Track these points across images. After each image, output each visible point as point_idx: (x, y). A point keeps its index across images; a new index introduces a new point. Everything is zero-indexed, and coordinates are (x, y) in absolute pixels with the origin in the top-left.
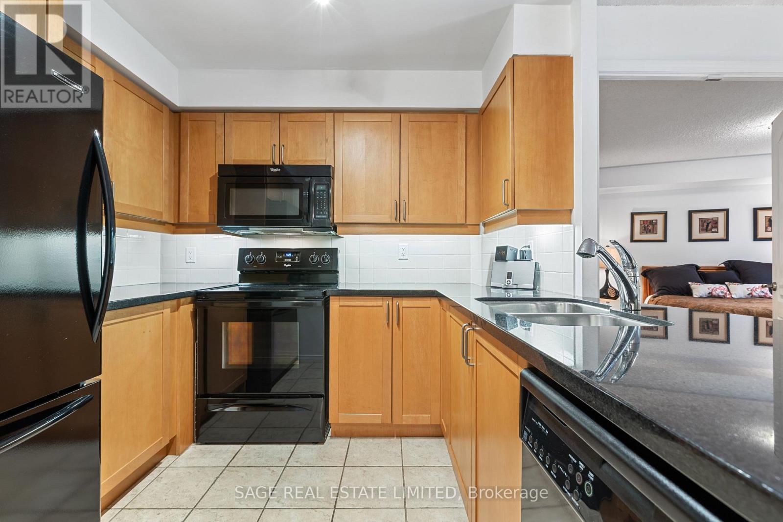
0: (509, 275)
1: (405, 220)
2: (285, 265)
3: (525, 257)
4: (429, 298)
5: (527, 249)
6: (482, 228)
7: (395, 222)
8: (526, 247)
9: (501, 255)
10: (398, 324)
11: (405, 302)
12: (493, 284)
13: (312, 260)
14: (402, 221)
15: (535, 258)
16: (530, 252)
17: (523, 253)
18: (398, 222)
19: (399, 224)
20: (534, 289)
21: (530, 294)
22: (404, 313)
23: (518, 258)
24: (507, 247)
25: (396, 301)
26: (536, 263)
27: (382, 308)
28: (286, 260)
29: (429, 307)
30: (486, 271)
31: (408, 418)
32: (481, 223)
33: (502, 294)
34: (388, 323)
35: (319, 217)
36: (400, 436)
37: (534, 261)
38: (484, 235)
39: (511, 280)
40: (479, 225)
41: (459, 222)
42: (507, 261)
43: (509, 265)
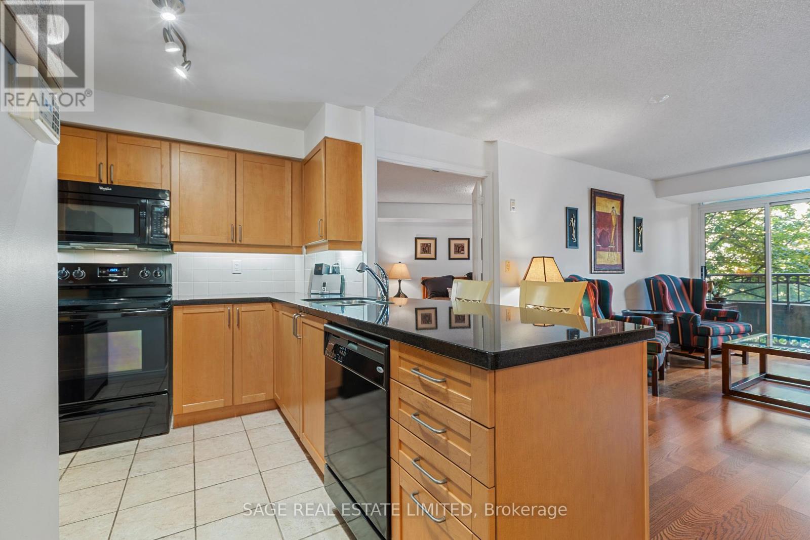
0: (324, 285)
1: (240, 241)
2: (110, 280)
3: (335, 271)
4: (264, 303)
5: (336, 266)
6: (304, 250)
7: (232, 243)
8: (335, 264)
9: (318, 270)
10: (238, 325)
11: (244, 307)
12: (313, 291)
13: (143, 274)
14: (238, 242)
15: (342, 272)
16: (339, 267)
17: (333, 268)
18: (235, 243)
19: (236, 245)
20: (341, 294)
21: (339, 297)
22: (242, 316)
23: (331, 272)
24: (322, 264)
25: (237, 307)
26: (342, 276)
27: (223, 313)
28: (110, 275)
29: (264, 310)
30: (308, 282)
31: (247, 399)
32: (304, 247)
33: (319, 297)
34: (229, 325)
35: (156, 236)
36: (240, 415)
37: (341, 274)
38: (306, 255)
39: (325, 288)
40: (302, 247)
41: (286, 244)
42: (322, 274)
43: (325, 278)
